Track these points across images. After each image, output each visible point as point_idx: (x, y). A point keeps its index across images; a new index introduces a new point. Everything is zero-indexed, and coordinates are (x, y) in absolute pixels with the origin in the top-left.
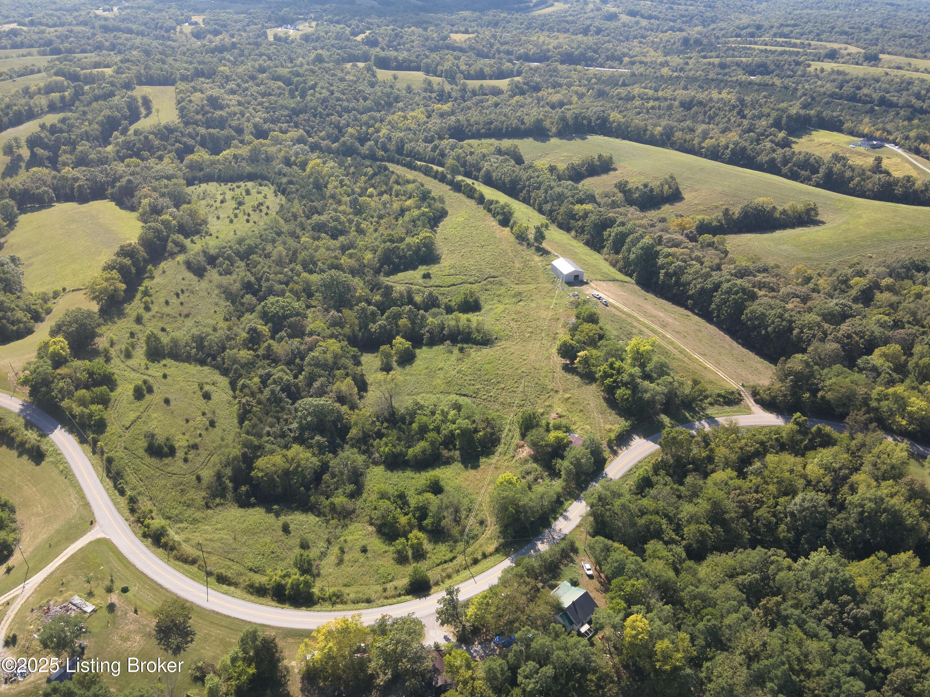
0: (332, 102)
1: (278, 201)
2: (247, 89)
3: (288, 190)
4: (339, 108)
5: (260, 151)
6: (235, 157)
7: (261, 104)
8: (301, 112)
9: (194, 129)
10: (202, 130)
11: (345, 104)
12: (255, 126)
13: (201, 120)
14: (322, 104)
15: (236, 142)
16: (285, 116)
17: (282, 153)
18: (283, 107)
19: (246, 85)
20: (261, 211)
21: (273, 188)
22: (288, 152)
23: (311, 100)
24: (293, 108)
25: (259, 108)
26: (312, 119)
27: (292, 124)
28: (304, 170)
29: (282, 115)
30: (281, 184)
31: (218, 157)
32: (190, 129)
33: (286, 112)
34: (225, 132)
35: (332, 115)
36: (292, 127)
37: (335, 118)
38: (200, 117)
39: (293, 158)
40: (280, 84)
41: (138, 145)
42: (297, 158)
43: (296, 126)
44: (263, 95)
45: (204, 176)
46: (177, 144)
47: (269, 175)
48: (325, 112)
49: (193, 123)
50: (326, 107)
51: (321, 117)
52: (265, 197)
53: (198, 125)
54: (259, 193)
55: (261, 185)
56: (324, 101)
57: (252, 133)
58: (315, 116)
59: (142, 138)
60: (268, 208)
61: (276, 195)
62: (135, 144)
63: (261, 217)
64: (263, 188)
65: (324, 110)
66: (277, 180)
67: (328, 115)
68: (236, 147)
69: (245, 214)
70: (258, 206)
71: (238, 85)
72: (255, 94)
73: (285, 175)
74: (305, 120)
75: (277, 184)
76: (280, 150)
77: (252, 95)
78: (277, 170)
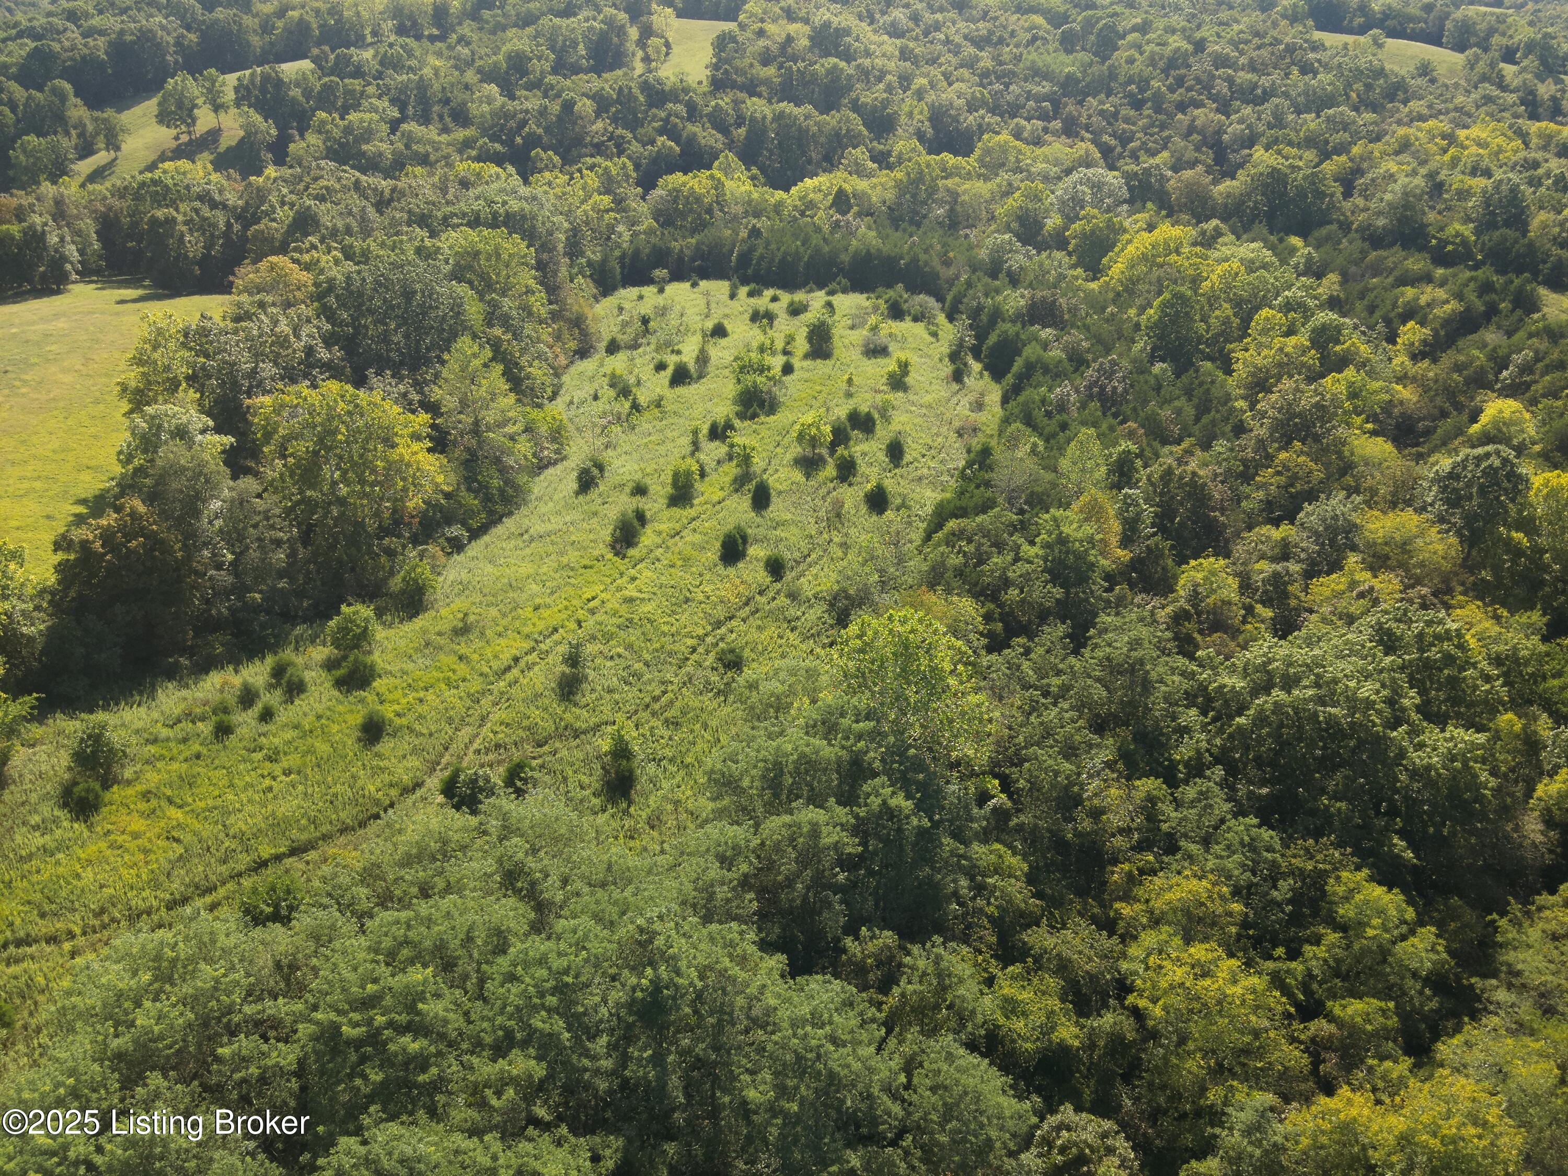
0: (1199, 66)
1: (962, 409)
2: (937, 27)
3: (1030, 352)
4: (1222, 87)
5: (933, 190)
6: (841, 201)
7: (970, 64)
8: (1092, 90)
9: (736, 102)
10: (757, 107)
11: (1244, 77)
12: (937, 116)
13: (767, 82)
14: (1166, 71)
15: (860, 153)
16: (1039, 99)
17: (1014, 202)
18: (1038, 73)
19: (939, 16)
20: (847, 470)
21: (949, 332)
22: (1037, 198)
23: (1130, 61)
24: (1069, 76)
25: (965, 72)
26: (1127, 111)
27: (1057, 124)
28: (1095, 270)
29: (1029, 96)
30: (996, 315)
31: (780, 194)
32: (724, 101)
33: (1045, 88)
34: (831, 120)
35: (1198, 105)
36: (1055, 133)
37: (1205, 115)
38: (770, 71)
39: (1053, 222)
40: (1039, 20)
41: (532, 127)
42: (1071, 219)
43: (1071, 130)
44: (980, 43)
45: (698, 253)
46: (661, 140)
47: (946, 273)
48: (1176, 96)
49: (742, 88)
50: (1180, 81)
51: (1158, 109)
52: (898, 382)
53: (752, 94)
54: (876, 351)
55: (896, 312)
56: (1174, 63)
57: (920, 135)
58: (1137, 105)
59: (555, 108)
60: (895, 451)
61: (958, 376)
62: (524, 123)
63: (837, 516)
64: (906, 327)
65: (1172, 90)
66: (977, 297)
67: (1182, 107)
68: (859, 171)
69: (740, 482)
70: (840, 436)
71: (915, 18)
72: (958, 39)
73: (1014, 281)
74: (1102, 113)
75: (975, 314)
76: (1009, 191)
77: (948, 41)
78: (983, 254)
